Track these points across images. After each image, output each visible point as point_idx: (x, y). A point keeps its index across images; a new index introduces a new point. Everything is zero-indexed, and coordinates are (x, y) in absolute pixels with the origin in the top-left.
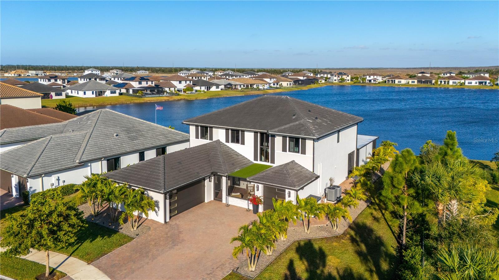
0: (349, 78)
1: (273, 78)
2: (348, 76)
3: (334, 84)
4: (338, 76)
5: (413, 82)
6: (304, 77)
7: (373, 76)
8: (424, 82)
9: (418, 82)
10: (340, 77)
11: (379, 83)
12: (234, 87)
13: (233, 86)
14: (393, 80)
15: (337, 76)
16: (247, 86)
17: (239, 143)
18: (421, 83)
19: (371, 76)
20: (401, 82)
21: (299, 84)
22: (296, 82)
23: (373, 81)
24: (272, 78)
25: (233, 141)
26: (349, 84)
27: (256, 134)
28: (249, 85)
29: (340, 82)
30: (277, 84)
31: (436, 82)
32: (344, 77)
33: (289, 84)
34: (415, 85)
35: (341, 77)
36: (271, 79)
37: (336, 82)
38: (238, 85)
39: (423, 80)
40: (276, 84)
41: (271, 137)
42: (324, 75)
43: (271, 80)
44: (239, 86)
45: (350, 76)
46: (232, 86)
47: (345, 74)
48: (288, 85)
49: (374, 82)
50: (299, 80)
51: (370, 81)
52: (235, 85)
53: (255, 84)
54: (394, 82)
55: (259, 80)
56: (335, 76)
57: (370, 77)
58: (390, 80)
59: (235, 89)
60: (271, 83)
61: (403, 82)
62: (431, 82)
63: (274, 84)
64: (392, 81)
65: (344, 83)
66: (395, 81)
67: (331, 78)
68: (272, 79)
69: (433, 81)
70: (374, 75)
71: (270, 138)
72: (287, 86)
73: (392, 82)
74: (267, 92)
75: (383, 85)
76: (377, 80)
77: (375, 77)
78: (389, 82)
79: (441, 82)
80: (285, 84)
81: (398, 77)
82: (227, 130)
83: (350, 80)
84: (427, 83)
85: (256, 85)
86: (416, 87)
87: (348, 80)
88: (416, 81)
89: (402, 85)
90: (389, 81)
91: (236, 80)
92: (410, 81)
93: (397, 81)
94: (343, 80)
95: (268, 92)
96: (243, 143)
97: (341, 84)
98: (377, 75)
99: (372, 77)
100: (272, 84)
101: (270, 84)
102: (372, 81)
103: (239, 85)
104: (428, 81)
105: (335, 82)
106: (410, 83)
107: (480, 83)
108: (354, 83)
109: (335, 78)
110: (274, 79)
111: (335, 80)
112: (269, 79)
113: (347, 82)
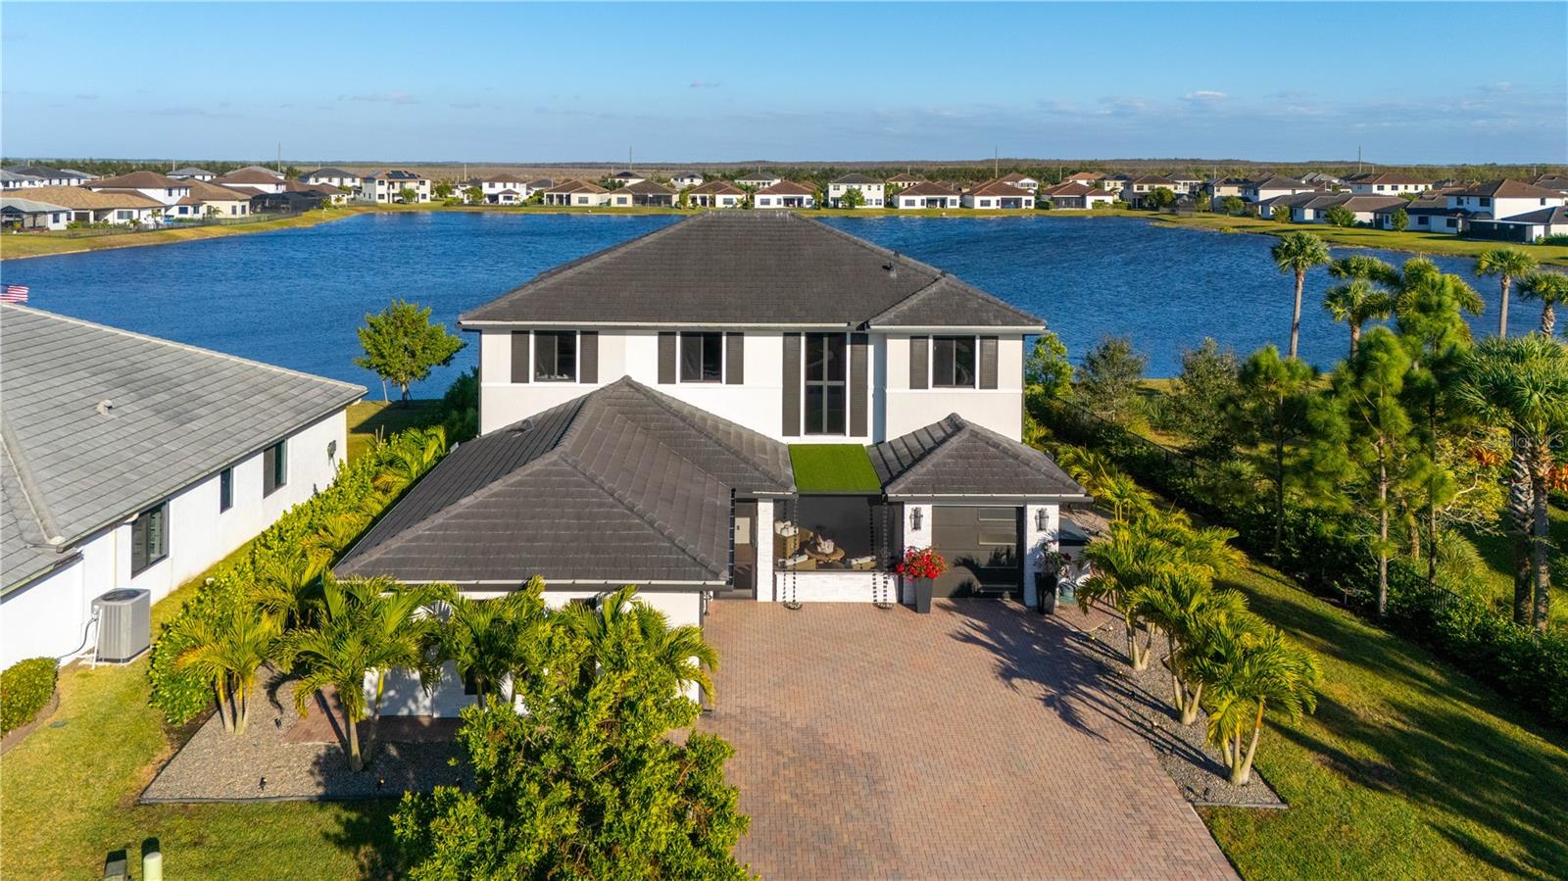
0: (426, 189)
1: (180, 188)
2: (422, 183)
3: (382, 207)
4: (390, 183)
5: (620, 201)
6: (277, 185)
7: (502, 184)
8: (652, 201)
9: (636, 199)
10: (397, 185)
11: (524, 204)
12: (28, 222)
13: (25, 216)
14: (565, 194)
15: (386, 184)
16: (82, 217)
17: (720, 380)
18: (643, 203)
19: (497, 184)
20: (587, 202)
21: (264, 209)
22: (259, 201)
23: (505, 198)
24: (175, 188)
25: (687, 377)
26: (426, 207)
27: (791, 338)
28: (92, 214)
29: (398, 202)
30: (196, 211)
31: (682, 201)
32: (410, 185)
33: (239, 210)
34: (628, 210)
35: (401, 187)
36: (170, 190)
37: (385, 201)
38: (45, 213)
39: (651, 196)
40: (190, 209)
41: (852, 343)
42: (330, 181)
43: (170, 194)
44: (50, 217)
45: (428, 182)
46: (19, 216)
47: (412, 177)
48: (234, 212)
49: (508, 202)
50: (264, 196)
51: (494, 198)
52: (35, 215)
53: (113, 209)
54: (569, 202)
55: (127, 193)
56: (381, 183)
57: (492, 186)
58: (555, 194)
59: (33, 228)
60: (171, 206)
61: (594, 199)
62: (668, 201)
63: (183, 210)
64: (560, 198)
65: (411, 206)
66: (568, 197)
67: (364, 190)
68: (175, 192)
69: (675, 198)
70: (504, 179)
71: (848, 347)
72: (234, 216)
73: (561, 202)
74: (170, 237)
75: (537, 211)
76: (515, 196)
77: (510, 186)
78: (552, 201)
79: (694, 200)
80: (225, 209)
81: (577, 187)
82: (665, 335)
83: (428, 196)
84: (659, 204)
85: (116, 211)
86: (629, 215)
87: (424, 196)
88: (629, 198)
89: (592, 208)
90: (551, 198)
91: (39, 194)
92: (614, 198)
93: (575, 198)
94: (409, 195)
95: (178, 238)
96: (737, 377)
97: (405, 208)
98: (515, 181)
99: (499, 187)
100: (176, 208)
101: (167, 208)
102: (501, 197)
103: (50, 212)
104: (659, 197)
105: (380, 201)
106: (614, 203)
107: (788, 202)
108: (445, 205)
109: (382, 189)
110: (183, 192)
111: (381, 196)
112: (162, 191)
113: (421, 201)
